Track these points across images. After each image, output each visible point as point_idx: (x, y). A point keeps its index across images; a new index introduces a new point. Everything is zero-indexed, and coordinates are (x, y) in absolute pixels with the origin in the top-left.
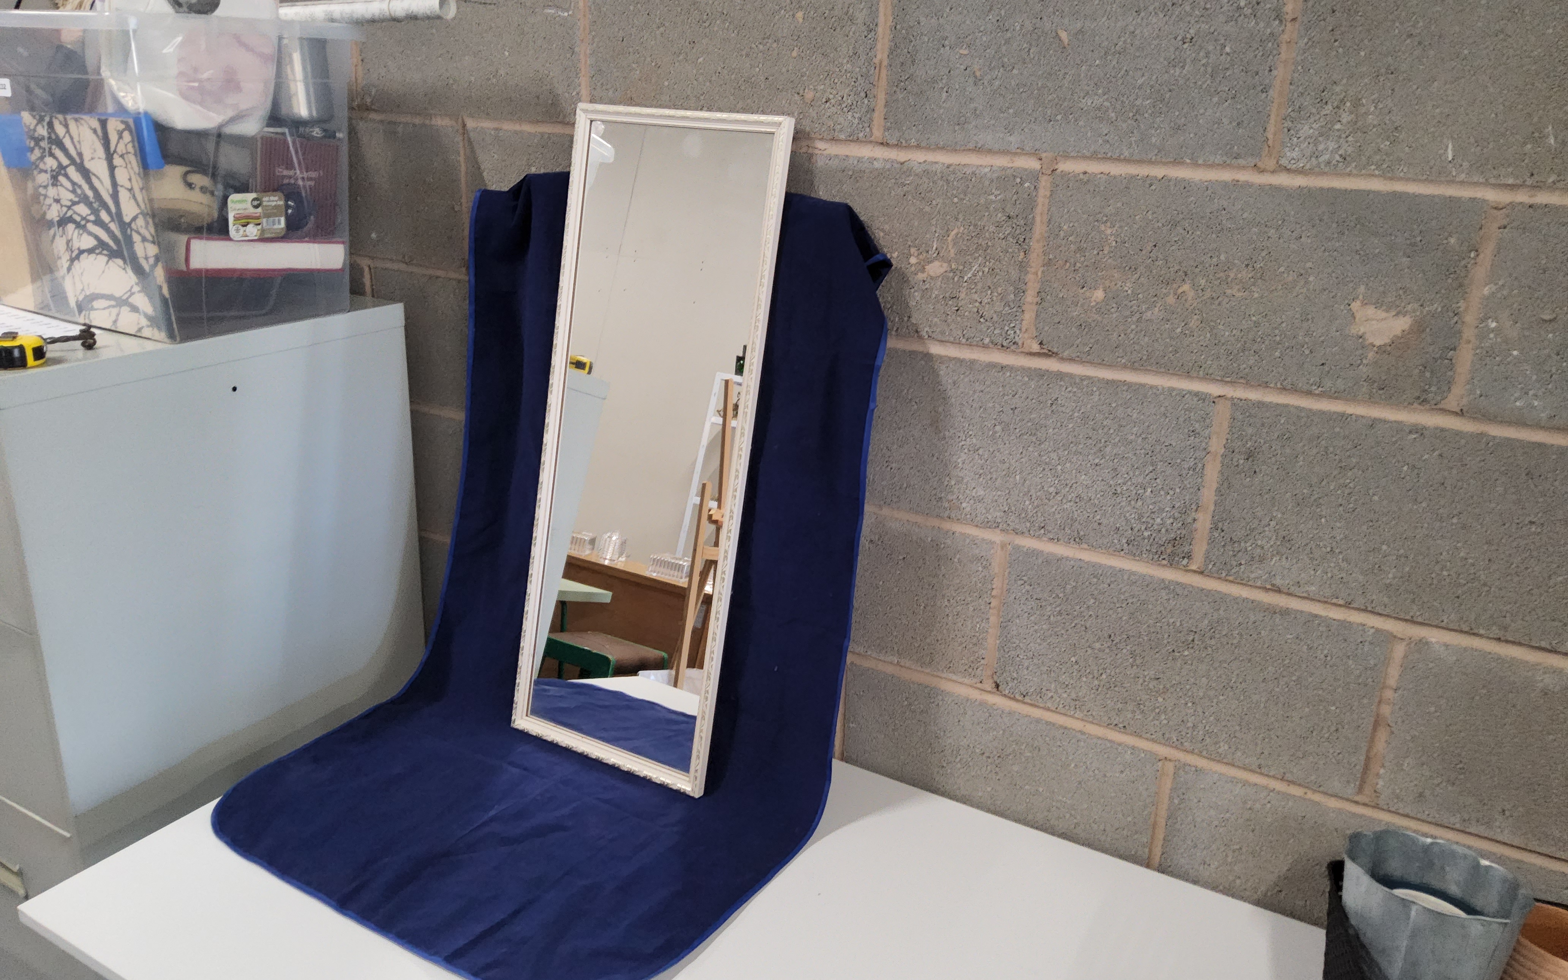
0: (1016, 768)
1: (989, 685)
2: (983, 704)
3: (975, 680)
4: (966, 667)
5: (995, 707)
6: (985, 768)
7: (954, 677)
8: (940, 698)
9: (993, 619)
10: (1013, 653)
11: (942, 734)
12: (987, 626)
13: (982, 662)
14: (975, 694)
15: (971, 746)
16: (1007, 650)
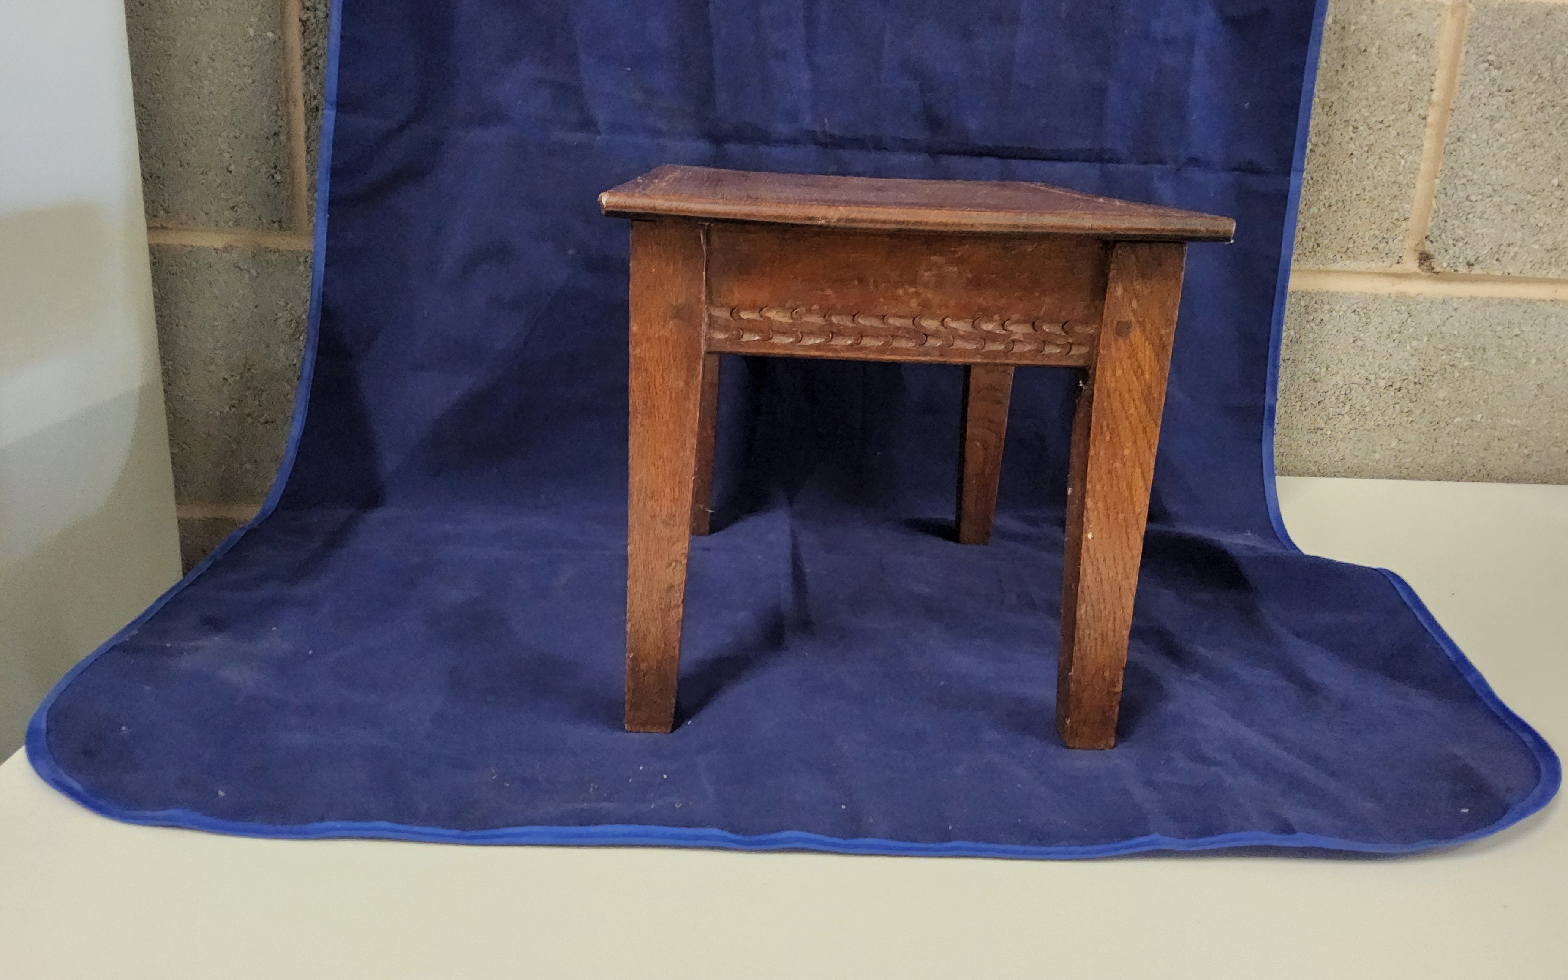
0: (1441, 395)
1: (1411, 264)
2: (1401, 298)
3: (1387, 261)
4: (1377, 241)
5: (1420, 299)
6: (1391, 410)
7: (1353, 265)
8: (1327, 307)
9: (1429, 145)
10: (1461, 194)
11: (1324, 370)
12: (1417, 159)
13: (1404, 225)
14: (1385, 287)
15: (1372, 377)
16: (1450, 193)
